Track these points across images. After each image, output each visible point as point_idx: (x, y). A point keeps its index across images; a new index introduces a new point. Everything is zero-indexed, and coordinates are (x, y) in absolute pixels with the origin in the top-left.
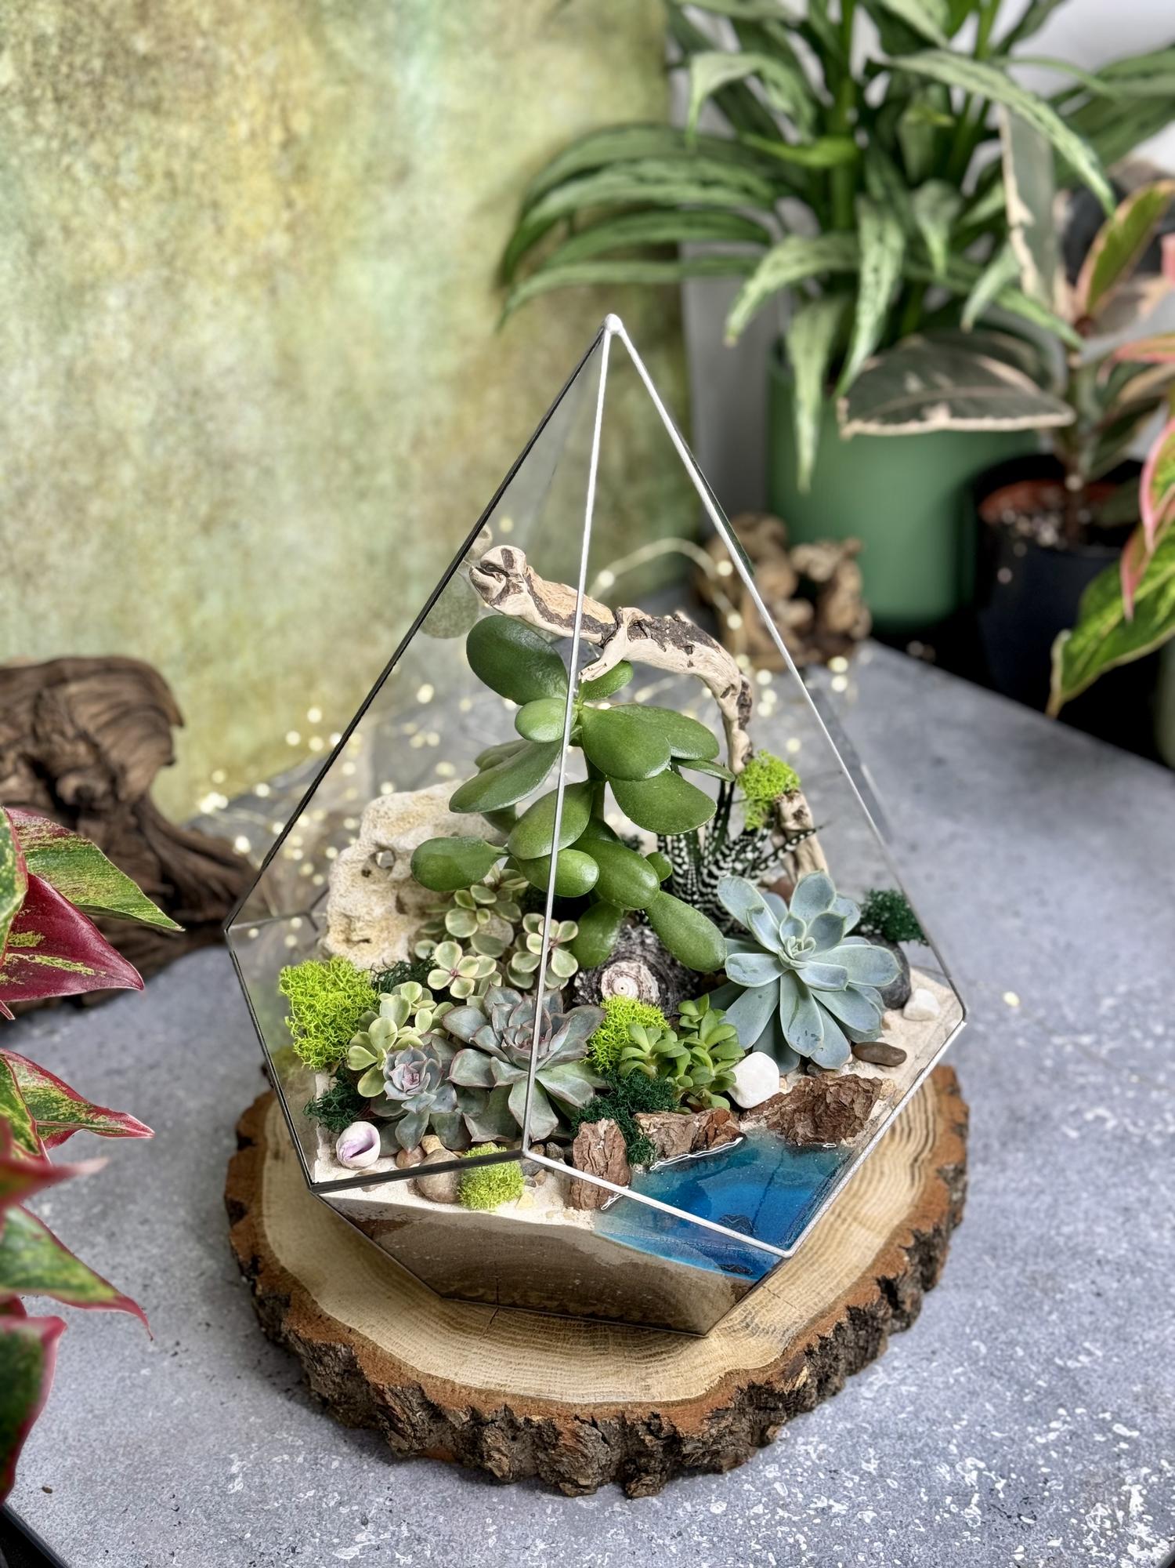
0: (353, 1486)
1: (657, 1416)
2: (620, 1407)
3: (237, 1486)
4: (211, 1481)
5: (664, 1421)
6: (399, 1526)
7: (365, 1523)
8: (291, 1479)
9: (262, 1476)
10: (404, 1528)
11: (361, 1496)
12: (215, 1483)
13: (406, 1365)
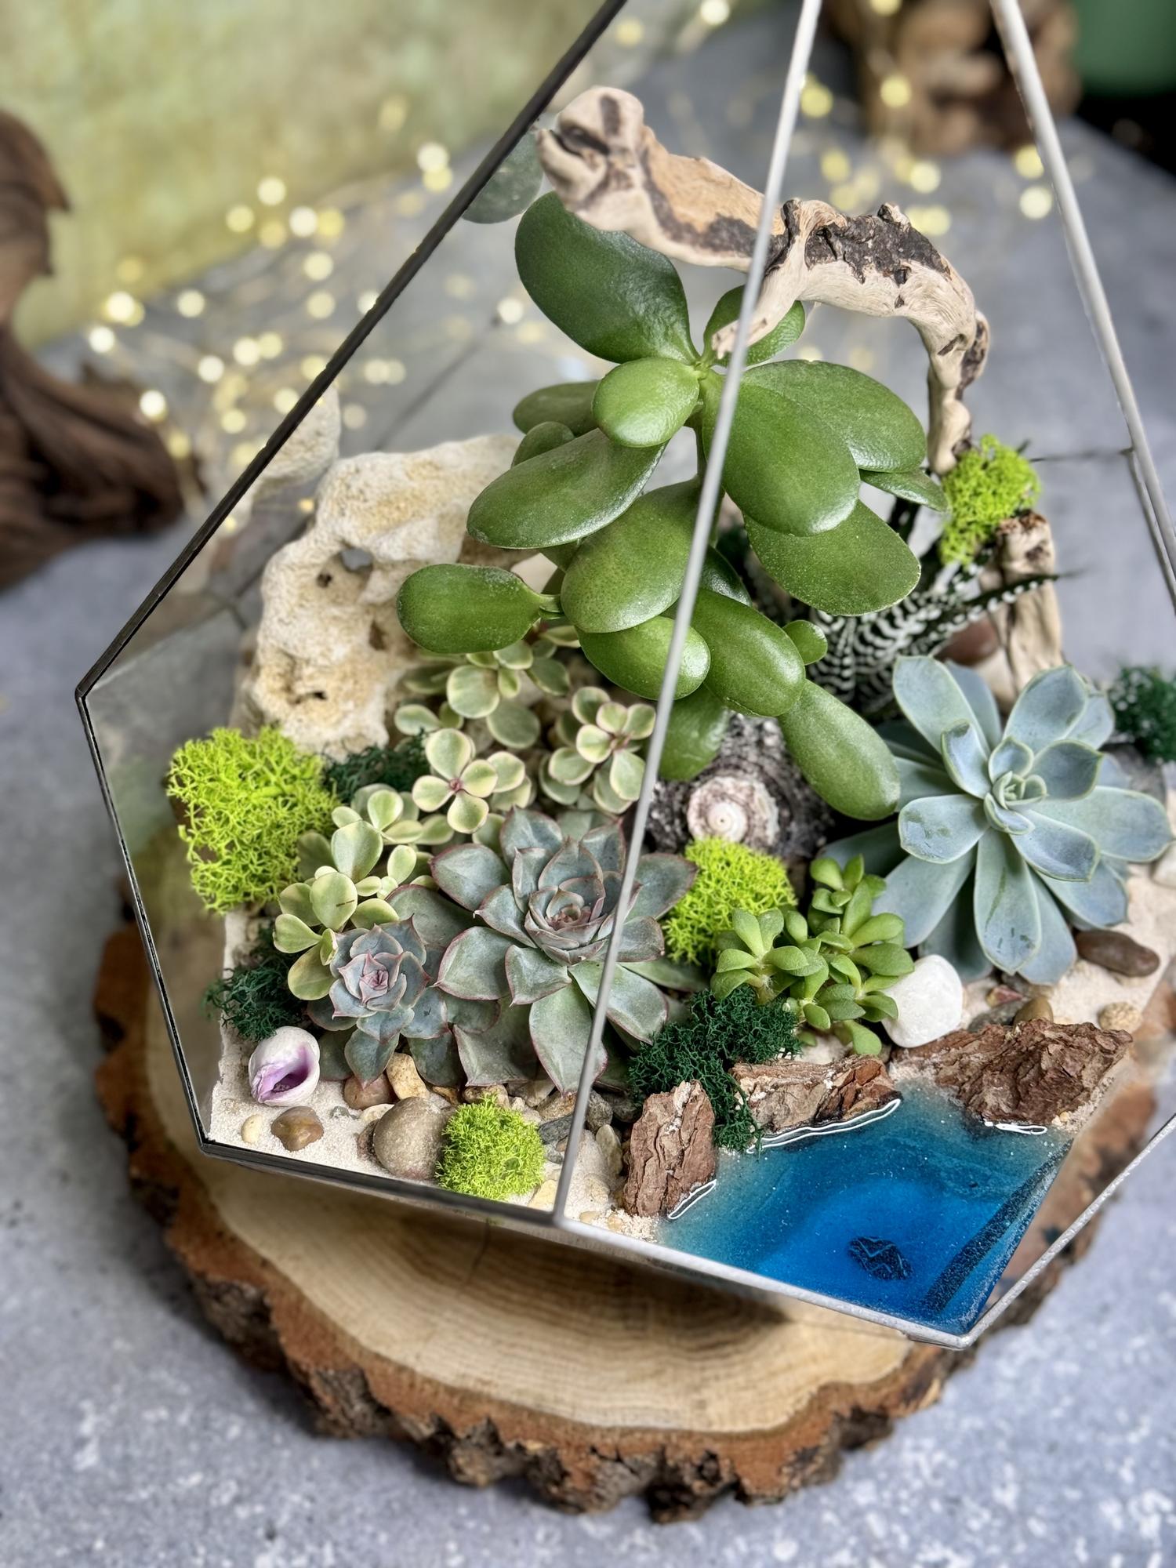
0: (257, 1471)
1: (713, 1457)
2: (660, 1438)
3: (88, 1458)
4: (50, 1446)
5: (725, 1464)
6: (321, 1545)
7: (271, 1536)
8: (168, 1453)
9: (126, 1443)
10: (328, 1550)
11: (268, 1489)
12: (57, 1451)
13: (343, 1333)
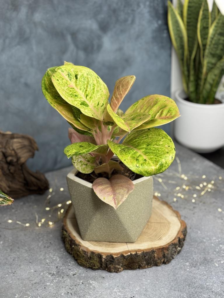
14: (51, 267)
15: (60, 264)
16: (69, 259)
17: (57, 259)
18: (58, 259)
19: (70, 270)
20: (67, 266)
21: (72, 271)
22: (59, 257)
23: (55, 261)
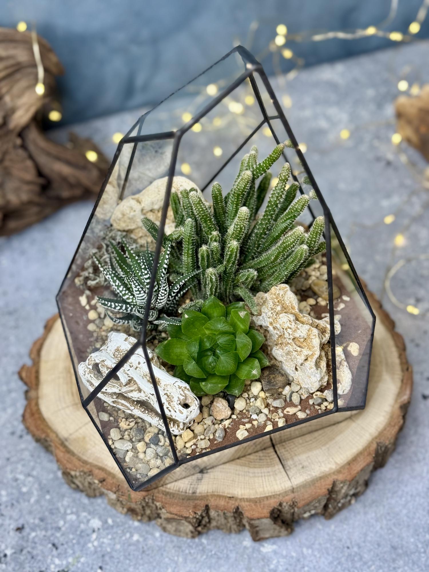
14: (7, 522)
15: (34, 518)
16: (65, 502)
17: (32, 493)
18: (35, 493)
19: (57, 548)
20: (52, 528)
21: (59, 556)
22: (40, 484)
23: (24, 501)
